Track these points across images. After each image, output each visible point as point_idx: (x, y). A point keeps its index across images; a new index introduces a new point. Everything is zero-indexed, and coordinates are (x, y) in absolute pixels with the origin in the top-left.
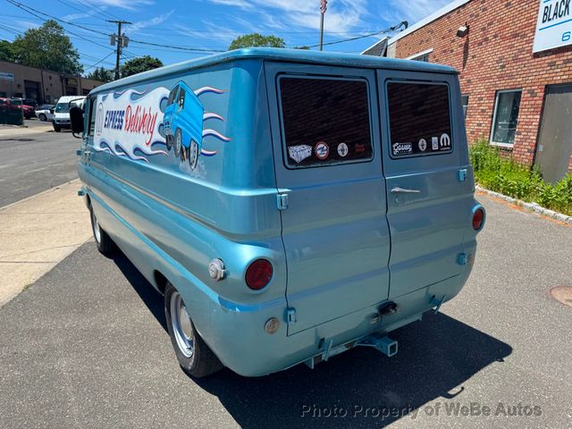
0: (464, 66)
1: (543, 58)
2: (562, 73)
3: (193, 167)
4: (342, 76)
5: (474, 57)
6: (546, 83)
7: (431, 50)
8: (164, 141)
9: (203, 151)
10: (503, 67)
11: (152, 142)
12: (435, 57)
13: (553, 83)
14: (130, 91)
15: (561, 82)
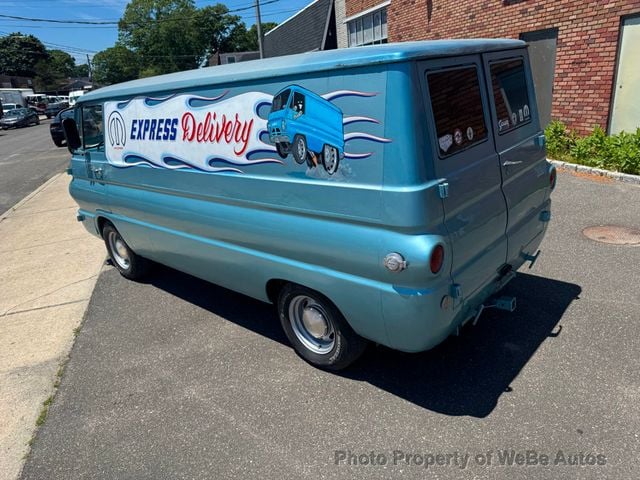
0: (429, 18)
1: (514, 6)
2: (535, 21)
3: (331, 172)
4: (461, 65)
5: (439, 8)
6: (520, 31)
7: (389, 3)
8: (275, 148)
9: (346, 154)
10: (472, 17)
11: (247, 150)
12: (394, 10)
13: (526, 31)
14: (185, 97)
15: (535, 29)
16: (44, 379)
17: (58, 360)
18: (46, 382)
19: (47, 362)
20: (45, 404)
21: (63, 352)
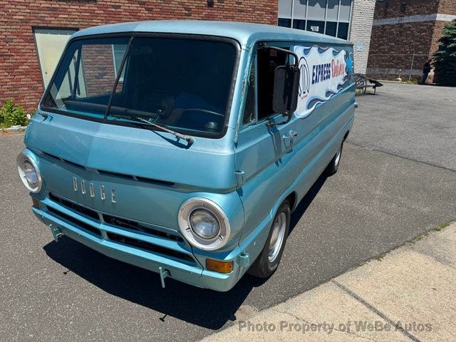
16: (431, 243)
17: (413, 248)
18: (430, 241)
19: (421, 252)
20: (439, 230)
21: (405, 250)
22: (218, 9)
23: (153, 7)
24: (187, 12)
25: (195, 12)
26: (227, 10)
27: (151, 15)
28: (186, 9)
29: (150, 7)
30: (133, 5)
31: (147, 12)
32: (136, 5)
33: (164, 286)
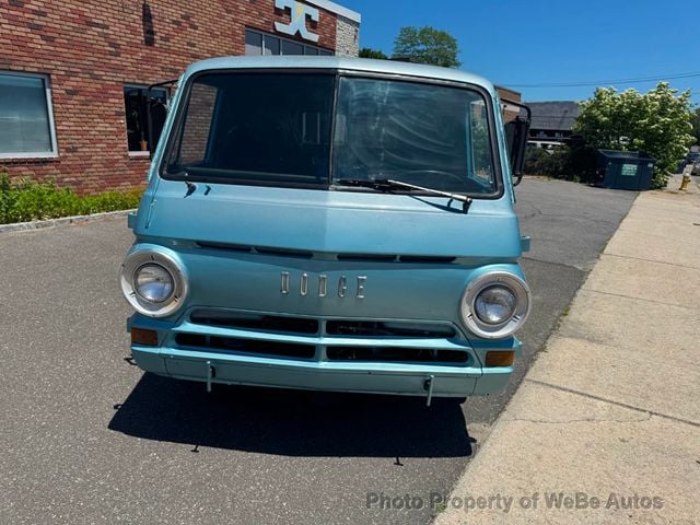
22: (160, 50)
23: (55, 35)
24: (113, 49)
25: (126, 51)
26: (174, 52)
27: (52, 48)
28: (111, 45)
29: (49, 34)
30: (18, 29)
31: (44, 42)
32: (23, 29)
33: (429, 404)
